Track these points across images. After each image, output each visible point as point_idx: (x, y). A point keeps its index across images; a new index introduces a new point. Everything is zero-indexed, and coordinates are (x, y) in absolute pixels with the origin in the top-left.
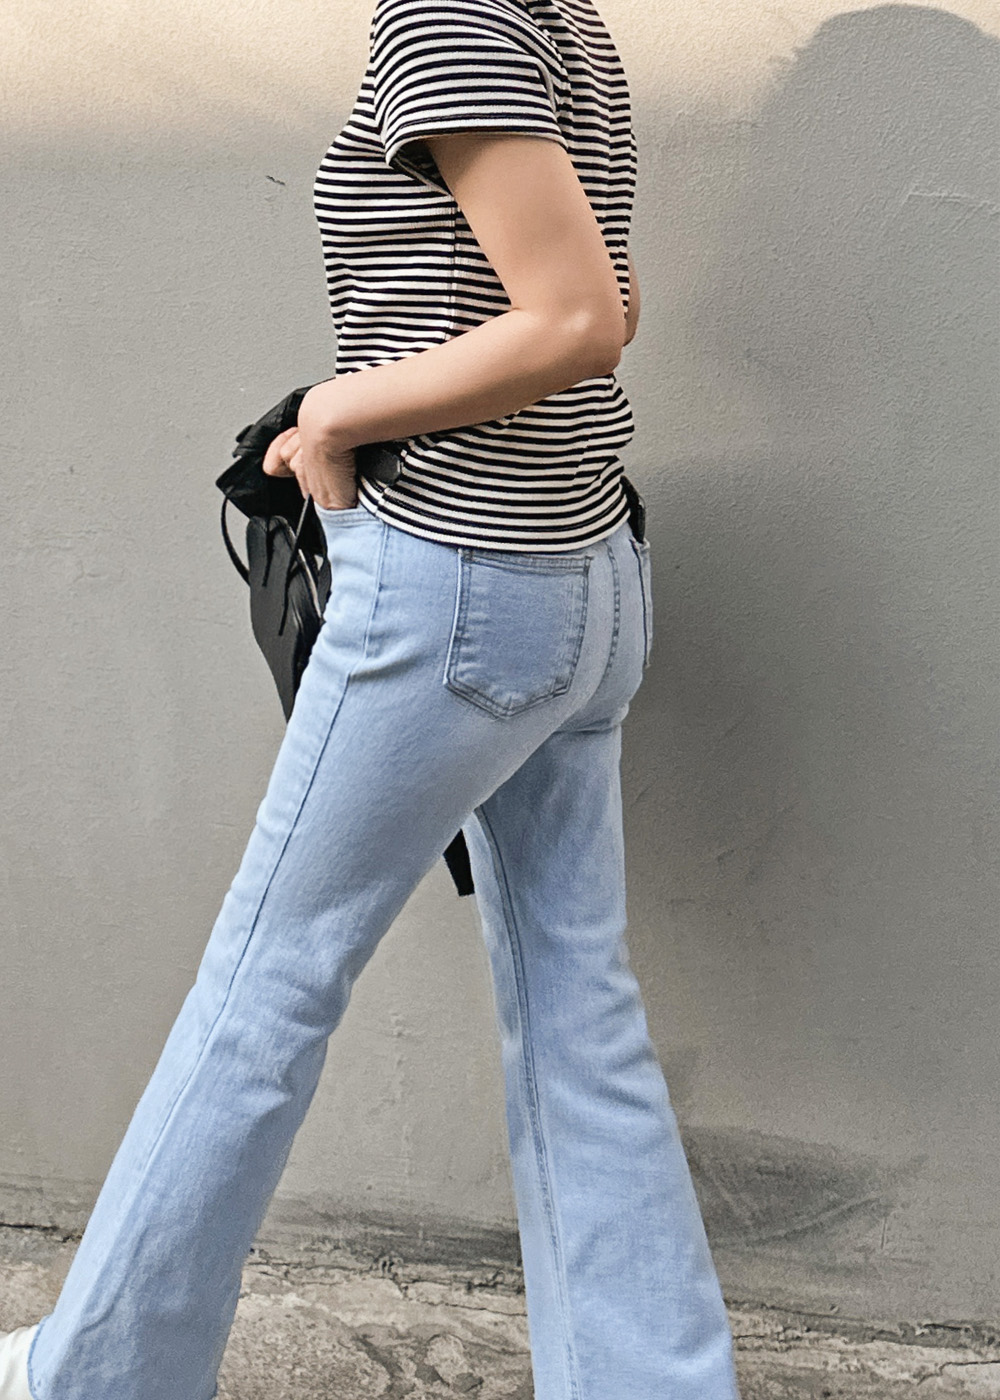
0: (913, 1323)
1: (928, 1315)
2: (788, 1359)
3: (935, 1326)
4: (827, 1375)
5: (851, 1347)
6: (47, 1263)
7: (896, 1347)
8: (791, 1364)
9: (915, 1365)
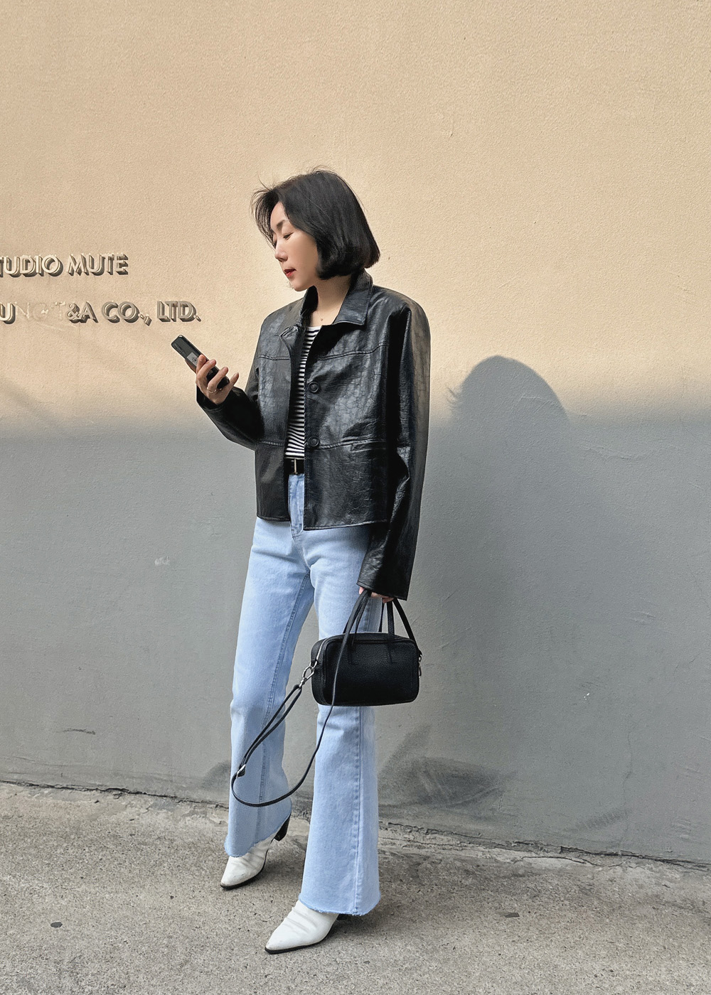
0: (511, 841)
1: (516, 838)
2: (462, 854)
3: (519, 842)
4: (477, 860)
5: (487, 850)
6: (172, 810)
7: (504, 850)
8: (463, 855)
9: (512, 857)
